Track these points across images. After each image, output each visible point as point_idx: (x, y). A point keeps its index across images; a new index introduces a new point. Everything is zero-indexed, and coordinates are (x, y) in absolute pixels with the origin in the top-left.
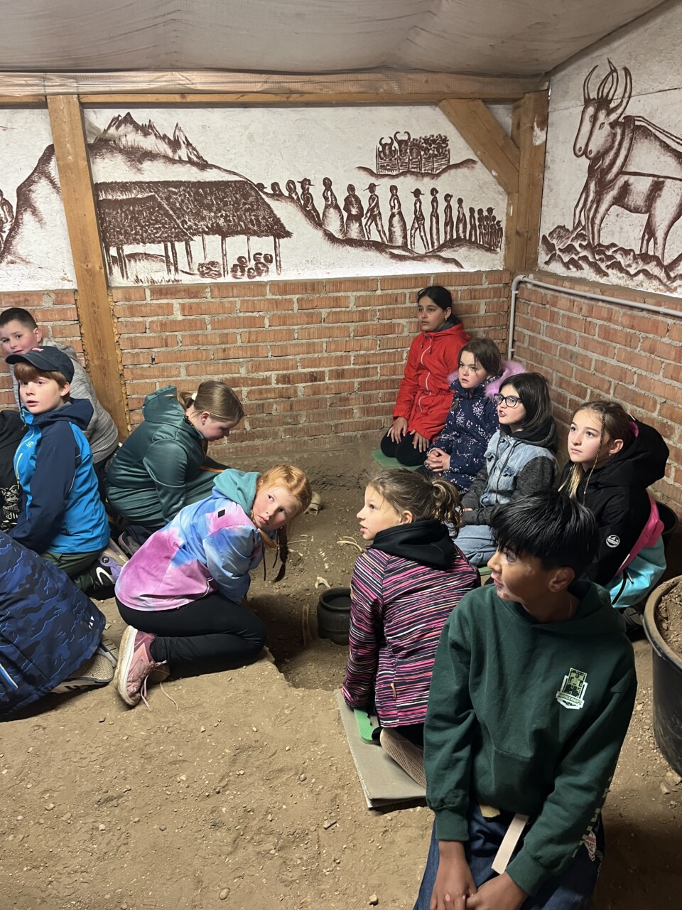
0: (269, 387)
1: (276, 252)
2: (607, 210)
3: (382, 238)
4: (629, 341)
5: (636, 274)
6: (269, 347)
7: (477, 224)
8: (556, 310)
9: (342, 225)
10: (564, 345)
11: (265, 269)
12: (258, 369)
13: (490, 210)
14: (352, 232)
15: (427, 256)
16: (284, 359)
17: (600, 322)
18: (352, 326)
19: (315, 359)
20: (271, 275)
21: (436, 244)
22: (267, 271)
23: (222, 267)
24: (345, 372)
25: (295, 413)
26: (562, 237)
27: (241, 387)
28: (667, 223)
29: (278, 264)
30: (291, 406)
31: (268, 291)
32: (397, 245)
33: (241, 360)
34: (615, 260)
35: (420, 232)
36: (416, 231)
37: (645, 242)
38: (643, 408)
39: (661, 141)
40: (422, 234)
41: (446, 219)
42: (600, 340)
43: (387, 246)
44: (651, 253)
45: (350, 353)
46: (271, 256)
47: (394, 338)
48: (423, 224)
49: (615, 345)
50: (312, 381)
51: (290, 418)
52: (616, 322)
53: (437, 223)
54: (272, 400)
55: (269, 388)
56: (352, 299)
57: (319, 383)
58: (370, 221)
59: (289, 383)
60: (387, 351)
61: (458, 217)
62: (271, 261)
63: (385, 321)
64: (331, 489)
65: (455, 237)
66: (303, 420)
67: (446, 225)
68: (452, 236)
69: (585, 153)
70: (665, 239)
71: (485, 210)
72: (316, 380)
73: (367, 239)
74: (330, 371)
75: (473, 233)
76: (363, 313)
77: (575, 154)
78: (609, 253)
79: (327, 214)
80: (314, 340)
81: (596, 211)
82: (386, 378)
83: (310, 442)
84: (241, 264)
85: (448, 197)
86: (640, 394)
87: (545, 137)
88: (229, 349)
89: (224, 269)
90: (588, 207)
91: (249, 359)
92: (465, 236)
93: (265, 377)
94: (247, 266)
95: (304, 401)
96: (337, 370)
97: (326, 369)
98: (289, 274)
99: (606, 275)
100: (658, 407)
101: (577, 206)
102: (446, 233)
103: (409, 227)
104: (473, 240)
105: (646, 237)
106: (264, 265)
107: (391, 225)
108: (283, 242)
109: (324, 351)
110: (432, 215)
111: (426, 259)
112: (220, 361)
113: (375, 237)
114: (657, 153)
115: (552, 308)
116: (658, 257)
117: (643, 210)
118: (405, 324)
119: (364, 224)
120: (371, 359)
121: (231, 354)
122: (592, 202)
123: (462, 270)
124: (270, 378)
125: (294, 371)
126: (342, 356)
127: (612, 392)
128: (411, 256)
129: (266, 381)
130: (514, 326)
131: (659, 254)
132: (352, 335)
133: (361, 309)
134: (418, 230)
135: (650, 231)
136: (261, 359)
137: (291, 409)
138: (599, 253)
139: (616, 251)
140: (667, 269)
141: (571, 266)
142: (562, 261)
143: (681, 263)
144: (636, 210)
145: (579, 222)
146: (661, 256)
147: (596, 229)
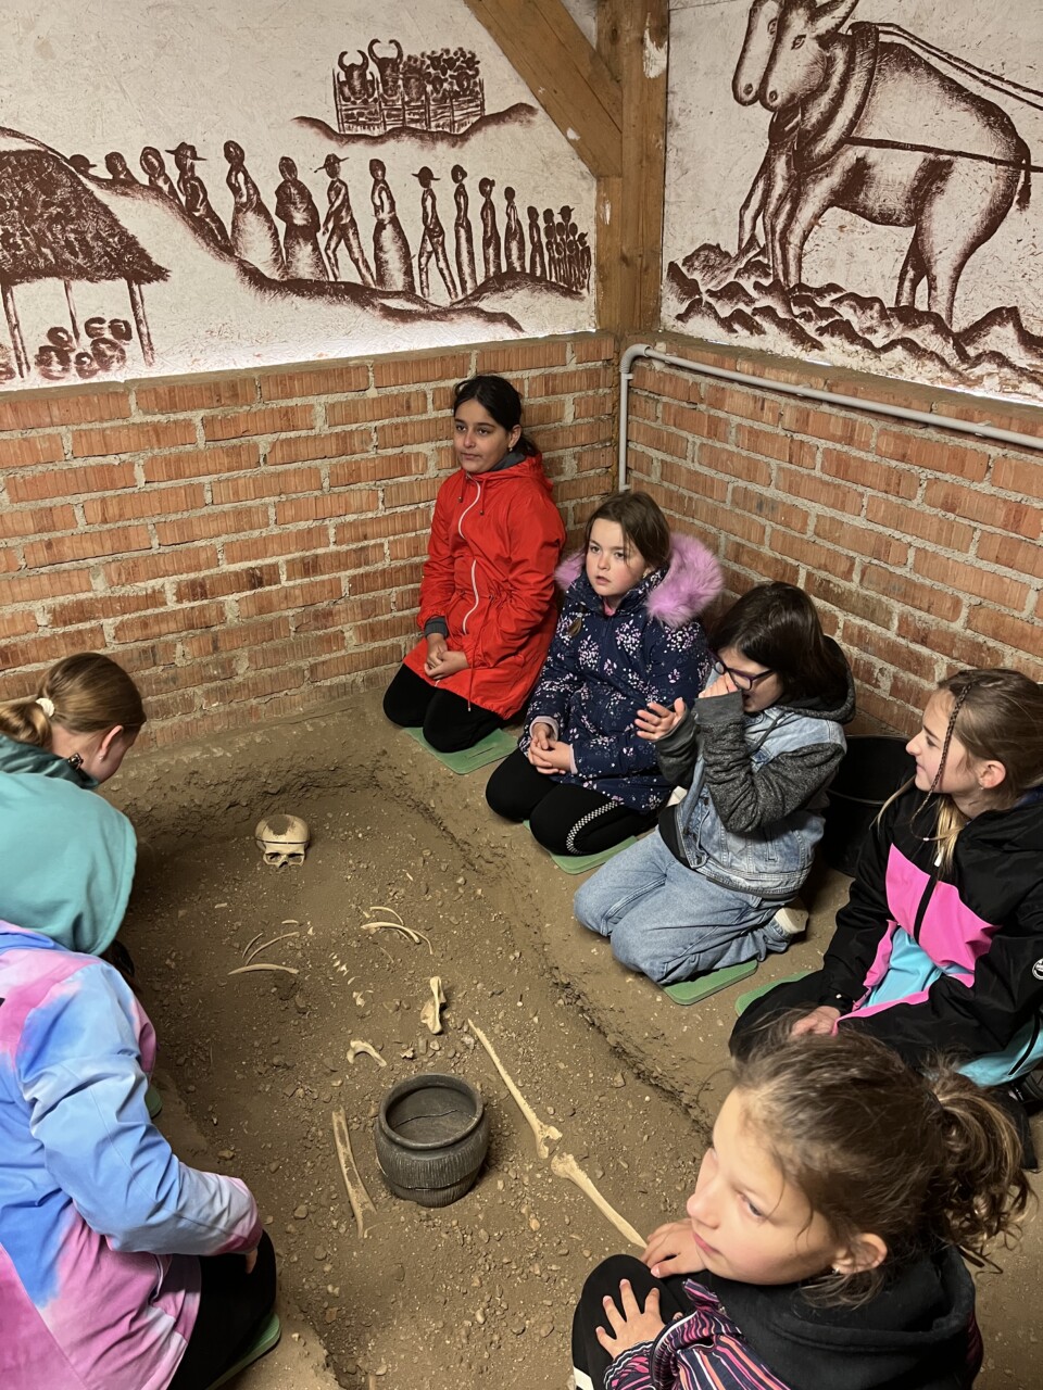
0: (162, 610)
1: (136, 315)
2: (817, 217)
3: (363, 277)
4: (895, 484)
5: (887, 348)
6: (151, 527)
7: (544, 240)
8: (722, 414)
9: (277, 249)
10: (742, 483)
11: (117, 353)
12: (132, 575)
13: (566, 212)
14: (300, 265)
15: (454, 311)
16: (188, 549)
17: (823, 444)
18: (324, 467)
19: (255, 542)
20: (131, 368)
21: (470, 285)
22: (123, 358)
23: (12, 353)
24: (321, 562)
25: (224, 655)
26: (713, 267)
27: (99, 618)
28: (959, 247)
29: (146, 342)
30: (215, 641)
31: (133, 407)
32: (395, 289)
33: (91, 562)
34: (837, 318)
35: (438, 260)
36: (429, 258)
37: (907, 284)
38: (928, 611)
39: (944, 79)
40: (442, 264)
41: (485, 232)
42: (826, 478)
43: (374, 293)
44: (921, 306)
45: (327, 522)
46: (126, 323)
47: (411, 483)
48: (443, 244)
49: (861, 489)
50: (254, 587)
51: (216, 668)
52: (865, 447)
53: (469, 240)
54: (171, 637)
55: (162, 613)
56: (320, 411)
57: (268, 588)
58: (335, 238)
59: (204, 595)
60: (399, 510)
61: (509, 228)
62: (128, 336)
63: (390, 452)
64: (319, 796)
65: (504, 269)
66: (243, 668)
67: (486, 244)
68: (498, 266)
69: (761, 96)
70: (955, 280)
71: (556, 211)
72: (261, 584)
73: (332, 279)
74: (288, 562)
75: (538, 259)
76: (344, 438)
77: (737, 98)
78: (825, 303)
79: (242, 226)
80: (249, 503)
81: (791, 216)
82: (402, 563)
83: (264, 707)
84: (57, 347)
85: (486, 185)
86: (923, 586)
87: (665, 62)
88: (61, 540)
89: (18, 358)
90: (772, 208)
91: (110, 559)
92: (523, 267)
93: (149, 591)
94: (74, 350)
95: (240, 629)
96: (303, 559)
97: (281, 560)
98: (173, 365)
99: (818, 346)
100: (964, 612)
101: (746, 206)
102: (486, 261)
103: (414, 250)
104: (538, 273)
105: (911, 274)
106: (114, 346)
107: (378, 248)
108: (149, 290)
109: (272, 522)
110: (457, 225)
111: (453, 316)
112: (43, 570)
113: (348, 274)
114: (932, 101)
115: (712, 412)
116: (938, 316)
117: (902, 221)
118: (429, 453)
119: (322, 247)
120: (369, 531)
121: (66, 550)
122: (782, 199)
123: (522, 336)
124: (161, 591)
125: (214, 571)
126: (310, 530)
127: (856, 577)
128: (425, 311)
129: (155, 598)
130: (628, 441)
131: (940, 309)
132: (326, 484)
133: (338, 429)
134: (434, 255)
135: (918, 262)
136: (136, 554)
137: (216, 648)
138: (800, 302)
139: (839, 301)
140: (962, 340)
141: (735, 326)
142: (716, 315)
143: (997, 328)
144: (885, 219)
145: (753, 239)
146: (944, 315)
147: (791, 254)
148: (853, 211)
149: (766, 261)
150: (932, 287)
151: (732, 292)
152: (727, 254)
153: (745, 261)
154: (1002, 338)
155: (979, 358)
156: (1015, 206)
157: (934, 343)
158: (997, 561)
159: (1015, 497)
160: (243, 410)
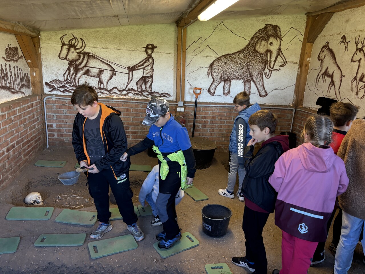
2: (81, 76)
7: (26, 79)
9: (1, 80)
13: (27, 74)
14: (3, 83)
16: (7, 141)
18: (18, 121)
19: (13, 138)
21: (19, 87)
24: (19, 142)
25: (11, 164)
26: (58, 83)
28: (107, 80)
32: (12, 88)
36: (15, 82)
37: (99, 85)
39: (101, 60)
40: (17, 83)
41: (20, 77)
48: (16, 79)
51: (10, 168)
54: (6, 161)
55: (4, 156)
56: (17, 110)
57: (14, 148)
58: (6, 78)
59: (8, 151)
63: (24, 118)
65: (22, 84)
66: (13, 167)
67: (20, 79)
69: (66, 58)
70: (107, 84)
73: (6, 86)
74: (16, 142)
75: (25, 82)
76: (20, 115)
77: (60, 58)
80: (12, 130)
81: (75, 76)
82: (27, 140)
85: (20, 69)
90: (71, 74)
93: (3, 151)
101: (65, 74)
104: (25, 84)
105: (100, 83)
107: (10, 80)
109: (14, 134)
110: (17, 76)
111: (18, 93)
114: (99, 63)
119: (5, 80)
120: (23, 134)
122: (73, 73)
125: (9, 145)
126: (18, 135)
130: (46, 113)
131: (105, 87)
132: (19, 125)
135: (101, 82)
140: (109, 91)
141: (65, 92)
142: (60, 90)
143: (114, 90)
144: (94, 77)
145: (67, 79)
146: (106, 88)
147: (76, 81)
148: (88, 75)
150: (103, 85)
151: (63, 87)
152: (61, 81)
153: (66, 82)
154: (115, 91)
155: (113, 93)
156: (114, 76)
157: (105, 92)
158: (126, 116)
159: (127, 108)
160: (11, 111)
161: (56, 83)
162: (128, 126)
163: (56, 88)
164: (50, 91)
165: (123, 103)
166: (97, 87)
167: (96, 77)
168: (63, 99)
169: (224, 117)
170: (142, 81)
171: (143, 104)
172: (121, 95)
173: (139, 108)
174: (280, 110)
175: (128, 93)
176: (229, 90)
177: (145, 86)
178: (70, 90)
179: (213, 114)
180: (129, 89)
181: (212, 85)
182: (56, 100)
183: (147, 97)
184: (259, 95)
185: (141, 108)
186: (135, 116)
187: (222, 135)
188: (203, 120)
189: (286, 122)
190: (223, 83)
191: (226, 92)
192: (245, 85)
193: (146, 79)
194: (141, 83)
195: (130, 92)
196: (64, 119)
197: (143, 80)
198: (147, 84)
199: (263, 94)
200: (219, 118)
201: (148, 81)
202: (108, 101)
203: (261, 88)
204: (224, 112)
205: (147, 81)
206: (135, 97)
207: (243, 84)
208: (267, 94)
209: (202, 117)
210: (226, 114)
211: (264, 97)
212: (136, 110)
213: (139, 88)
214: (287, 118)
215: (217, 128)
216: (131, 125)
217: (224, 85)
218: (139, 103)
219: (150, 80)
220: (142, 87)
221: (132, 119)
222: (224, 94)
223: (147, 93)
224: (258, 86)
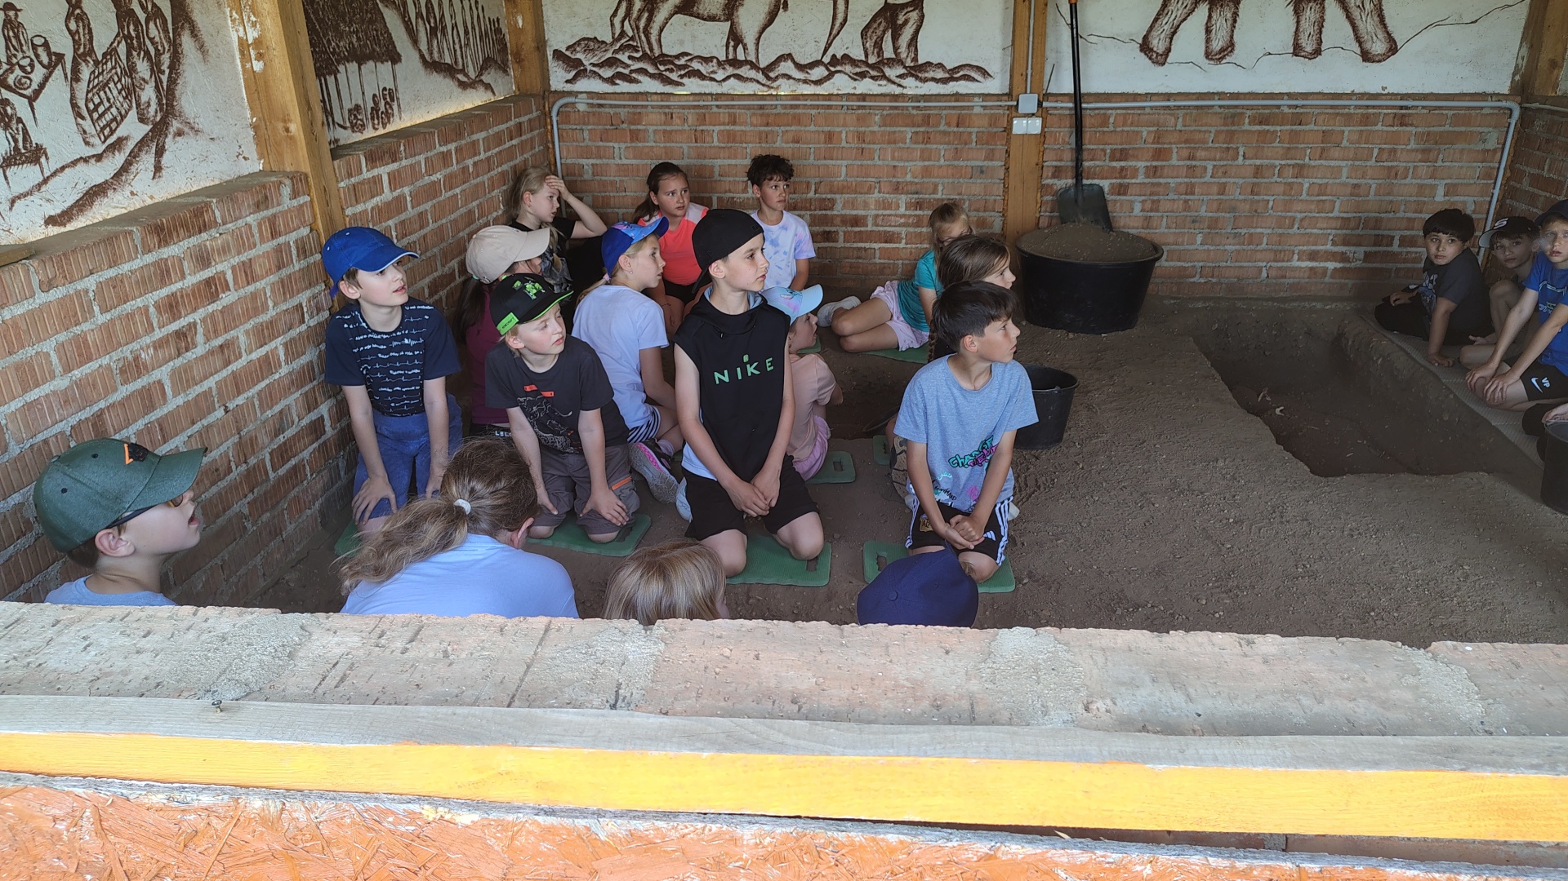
1: (395, 85)
2: (668, 20)
4: (765, 138)
5: (724, 80)
7: (495, 38)
9: (428, 42)
11: (391, 112)
13: (499, 20)
14: (435, 52)
15: (477, 83)
20: (395, 122)
21: (479, 65)
22: (393, 115)
23: (364, 112)
26: (592, 50)
28: (757, 29)
29: (399, 104)
32: (461, 68)
34: (690, 69)
35: (469, 50)
36: (467, 49)
37: (731, 49)
40: (471, 53)
41: (479, 32)
42: (722, 145)
43: (454, 70)
44: (741, 56)
46: (393, 91)
48: (469, 40)
53: (476, 37)
58: (442, 35)
62: (394, 100)
65: (486, 55)
67: (480, 40)
70: (757, 44)
73: (443, 61)
75: (494, 49)
78: (682, 61)
81: (650, 20)
84: (375, 107)
89: (365, 116)
90: (635, 14)
94: (380, 110)
99: (680, 84)
101: (615, 14)
103: (463, 44)
104: (495, 58)
105: (732, 43)
106: (390, 107)
107: (454, 42)
108: (399, 69)
110: (472, 27)
111: (477, 85)
116: (751, 61)
117: (722, 19)
119: (439, 40)
122: (641, 11)
128: (469, 82)
130: (561, 159)
131: (751, 58)
134: (468, 47)
135: (735, 37)
138: (663, 63)
139: (691, 60)
140: (765, 71)
141: (618, 81)
142: (600, 77)
143: (782, 63)
144: (712, 18)
145: (623, 33)
146: (754, 61)
147: (653, 39)
148: (691, 15)
149: (635, 44)
150: (745, 48)
151: (611, 62)
152: (603, 42)
153: (618, 45)
154: (786, 67)
155: (777, 78)
156: (781, 10)
157: (752, 74)
158: (825, 158)
159: (826, 129)
160: (463, 142)
161: (587, 50)
162: (829, 196)
163: (589, 68)
164: (568, 81)
165: (813, 112)
166: (724, 59)
167: (719, 20)
168: (611, 106)
169: (1207, 149)
170: (883, 24)
171: (885, 112)
172: (805, 82)
173: (870, 129)
174: (1450, 113)
175: (831, 75)
176: (1232, 37)
177: (894, 43)
178: (634, 75)
179: (1157, 140)
180: (834, 56)
181: (1159, 22)
182: (590, 110)
183: (900, 85)
184: (1359, 52)
185: (876, 128)
186: (855, 159)
187: (1193, 222)
188: (1114, 164)
189: (1475, 164)
190: (1203, 10)
191: (1218, 48)
192: (1297, 12)
193: (897, 15)
194: (879, 33)
195: (839, 68)
196: (617, 179)
197: (885, 19)
198: (900, 35)
199: (1378, 47)
200: (1185, 153)
201: (906, 22)
202: (761, 107)
203: (1368, 25)
204: (1204, 129)
205: (900, 22)
206: (855, 88)
207: (1291, 8)
208: (1393, 49)
209: (1113, 151)
210: (1212, 135)
211: (1379, 61)
212: (861, 137)
213: (870, 52)
214: (1481, 147)
215: (1171, 196)
216: (842, 193)
217: (1210, 17)
218: (870, 107)
219: (914, 15)
220: (881, 49)
221: (844, 169)
222: (1208, 55)
223: (901, 71)
224: (1356, 13)
